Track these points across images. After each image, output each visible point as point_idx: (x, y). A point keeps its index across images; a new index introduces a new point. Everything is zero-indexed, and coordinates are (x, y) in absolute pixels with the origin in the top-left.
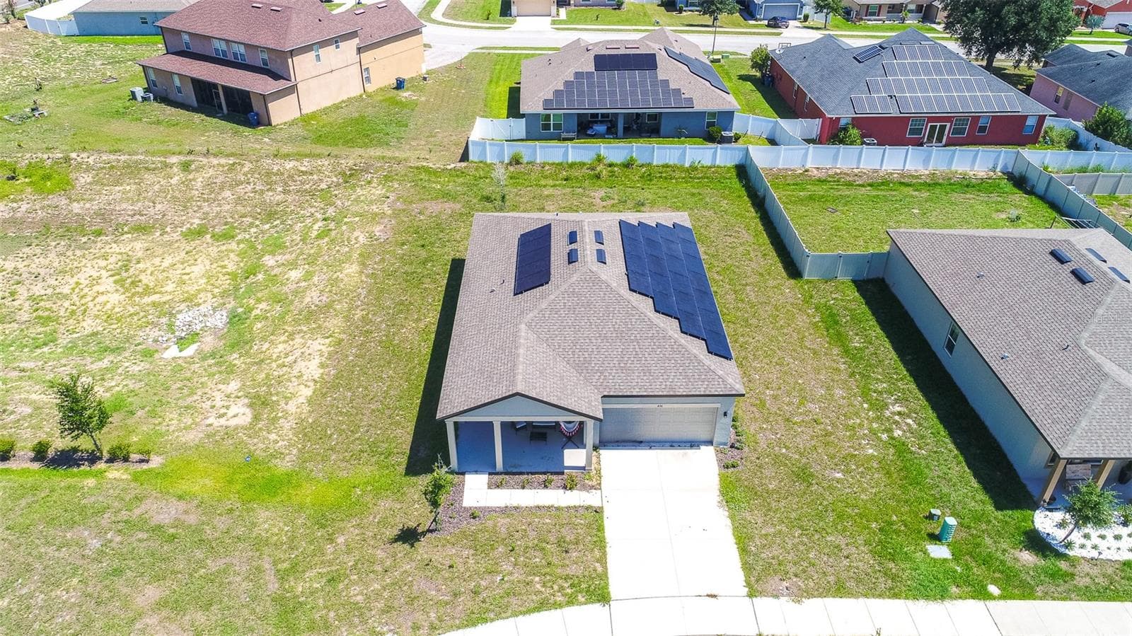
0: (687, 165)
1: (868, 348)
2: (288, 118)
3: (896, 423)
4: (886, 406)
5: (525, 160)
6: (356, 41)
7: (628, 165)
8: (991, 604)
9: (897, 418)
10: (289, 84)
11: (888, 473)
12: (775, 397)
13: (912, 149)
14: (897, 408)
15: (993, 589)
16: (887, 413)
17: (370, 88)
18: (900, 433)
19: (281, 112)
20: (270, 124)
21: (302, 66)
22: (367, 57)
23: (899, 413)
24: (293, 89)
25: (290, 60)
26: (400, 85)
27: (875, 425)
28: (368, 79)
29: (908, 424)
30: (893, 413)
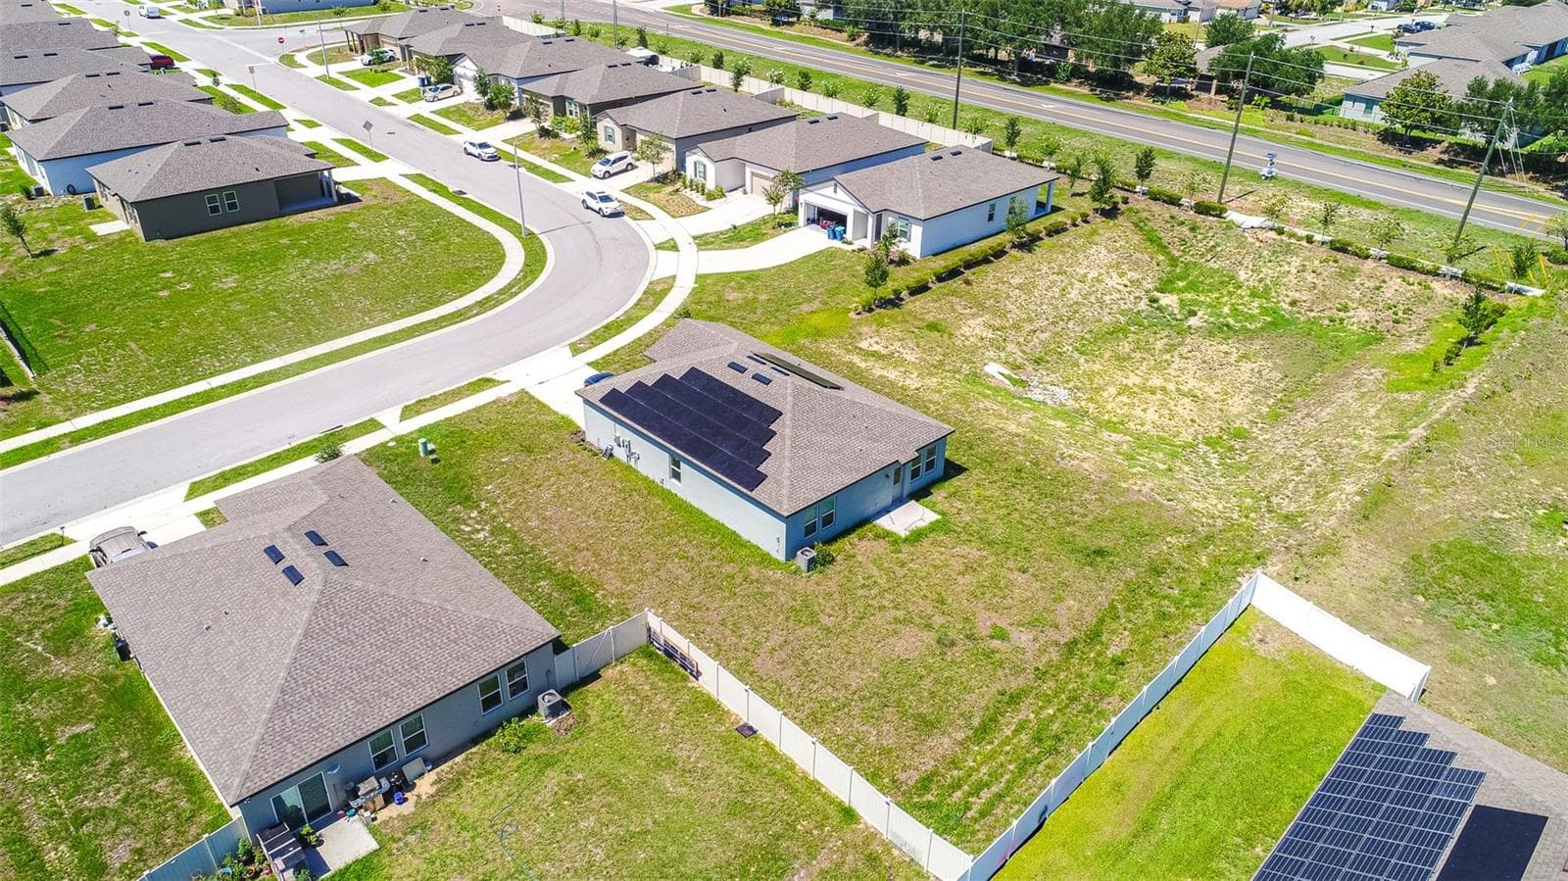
1: (531, 584)
3: (478, 523)
4: (492, 533)
8: (392, 436)
9: (479, 527)
11: (471, 478)
12: (579, 485)
14: (481, 535)
15: (392, 444)
16: (487, 528)
18: (472, 515)
23: (478, 531)
27: (494, 511)
29: (468, 525)
30: (482, 529)
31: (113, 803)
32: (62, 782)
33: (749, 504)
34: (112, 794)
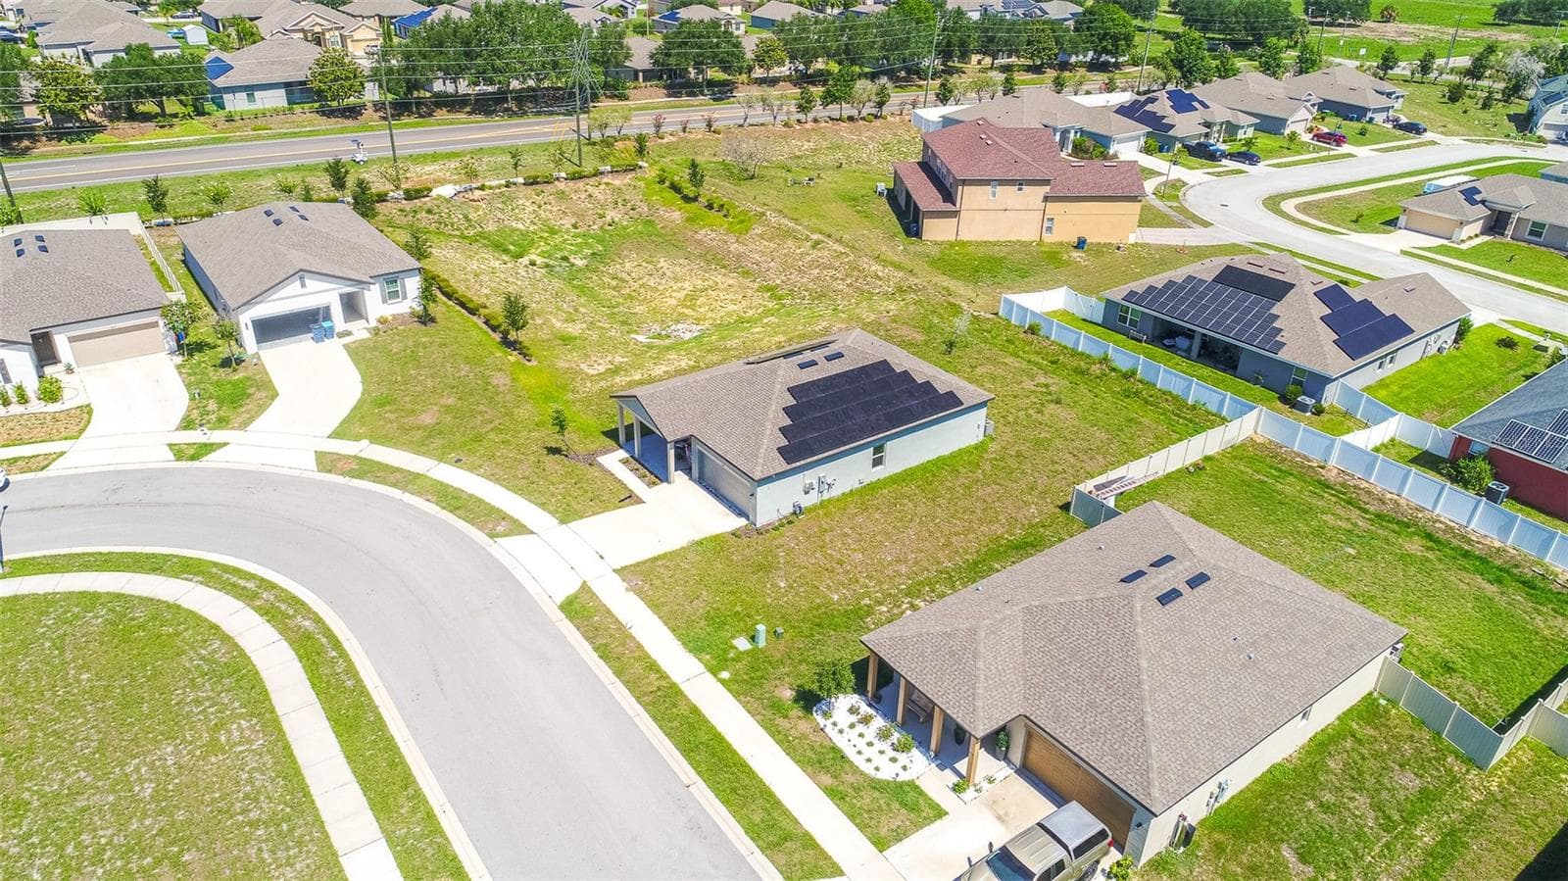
0: (1190, 402)
2: (940, 238)
5: (1042, 333)
6: (1047, 189)
7: (1129, 375)
10: (953, 209)
13: (1486, 503)
15: (725, 674)
17: (1048, 238)
19: (936, 230)
20: (921, 238)
21: (970, 198)
22: (1053, 208)
24: (955, 214)
25: (960, 188)
26: (1081, 244)
28: (1049, 229)
31: (1362, 800)
32: (1356, 853)
33: (952, 421)
34: (1356, 803)
